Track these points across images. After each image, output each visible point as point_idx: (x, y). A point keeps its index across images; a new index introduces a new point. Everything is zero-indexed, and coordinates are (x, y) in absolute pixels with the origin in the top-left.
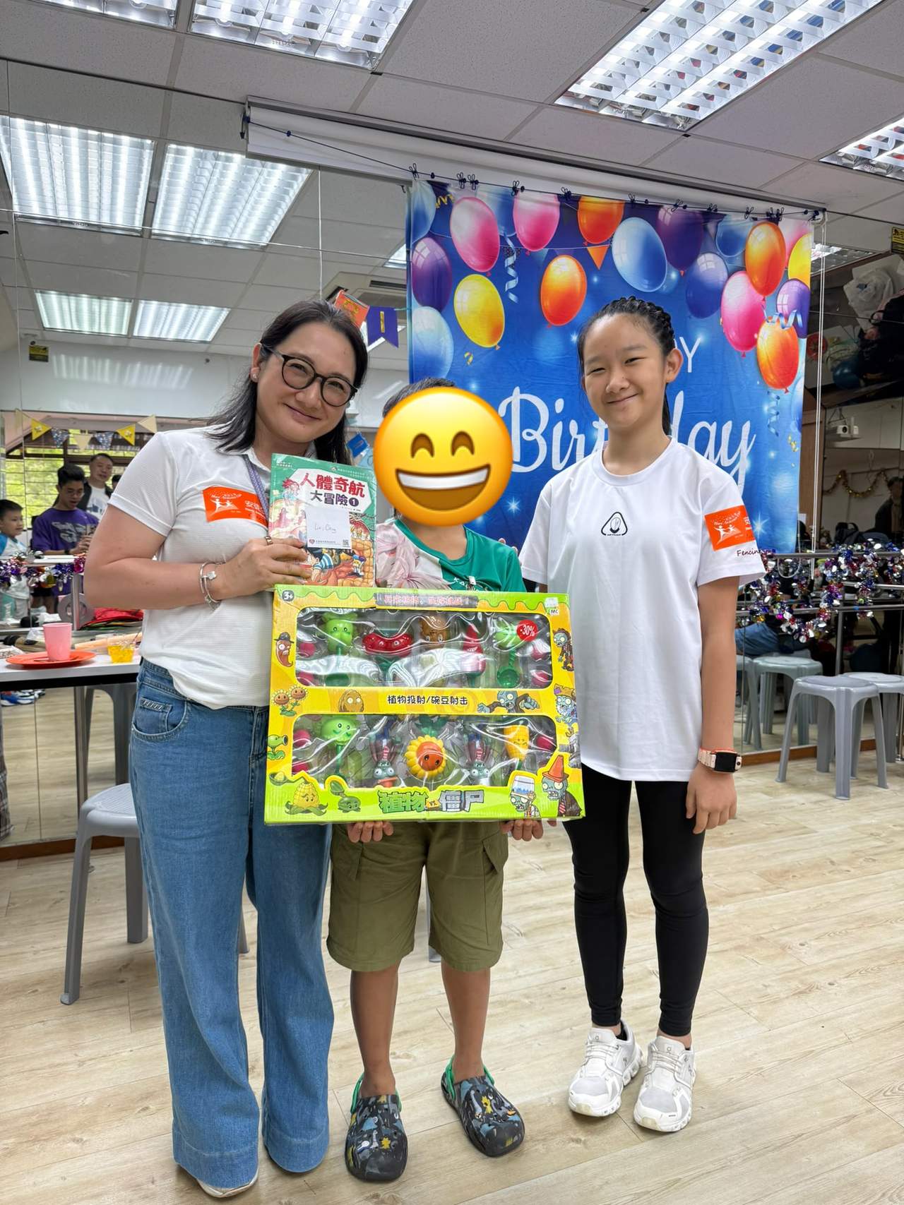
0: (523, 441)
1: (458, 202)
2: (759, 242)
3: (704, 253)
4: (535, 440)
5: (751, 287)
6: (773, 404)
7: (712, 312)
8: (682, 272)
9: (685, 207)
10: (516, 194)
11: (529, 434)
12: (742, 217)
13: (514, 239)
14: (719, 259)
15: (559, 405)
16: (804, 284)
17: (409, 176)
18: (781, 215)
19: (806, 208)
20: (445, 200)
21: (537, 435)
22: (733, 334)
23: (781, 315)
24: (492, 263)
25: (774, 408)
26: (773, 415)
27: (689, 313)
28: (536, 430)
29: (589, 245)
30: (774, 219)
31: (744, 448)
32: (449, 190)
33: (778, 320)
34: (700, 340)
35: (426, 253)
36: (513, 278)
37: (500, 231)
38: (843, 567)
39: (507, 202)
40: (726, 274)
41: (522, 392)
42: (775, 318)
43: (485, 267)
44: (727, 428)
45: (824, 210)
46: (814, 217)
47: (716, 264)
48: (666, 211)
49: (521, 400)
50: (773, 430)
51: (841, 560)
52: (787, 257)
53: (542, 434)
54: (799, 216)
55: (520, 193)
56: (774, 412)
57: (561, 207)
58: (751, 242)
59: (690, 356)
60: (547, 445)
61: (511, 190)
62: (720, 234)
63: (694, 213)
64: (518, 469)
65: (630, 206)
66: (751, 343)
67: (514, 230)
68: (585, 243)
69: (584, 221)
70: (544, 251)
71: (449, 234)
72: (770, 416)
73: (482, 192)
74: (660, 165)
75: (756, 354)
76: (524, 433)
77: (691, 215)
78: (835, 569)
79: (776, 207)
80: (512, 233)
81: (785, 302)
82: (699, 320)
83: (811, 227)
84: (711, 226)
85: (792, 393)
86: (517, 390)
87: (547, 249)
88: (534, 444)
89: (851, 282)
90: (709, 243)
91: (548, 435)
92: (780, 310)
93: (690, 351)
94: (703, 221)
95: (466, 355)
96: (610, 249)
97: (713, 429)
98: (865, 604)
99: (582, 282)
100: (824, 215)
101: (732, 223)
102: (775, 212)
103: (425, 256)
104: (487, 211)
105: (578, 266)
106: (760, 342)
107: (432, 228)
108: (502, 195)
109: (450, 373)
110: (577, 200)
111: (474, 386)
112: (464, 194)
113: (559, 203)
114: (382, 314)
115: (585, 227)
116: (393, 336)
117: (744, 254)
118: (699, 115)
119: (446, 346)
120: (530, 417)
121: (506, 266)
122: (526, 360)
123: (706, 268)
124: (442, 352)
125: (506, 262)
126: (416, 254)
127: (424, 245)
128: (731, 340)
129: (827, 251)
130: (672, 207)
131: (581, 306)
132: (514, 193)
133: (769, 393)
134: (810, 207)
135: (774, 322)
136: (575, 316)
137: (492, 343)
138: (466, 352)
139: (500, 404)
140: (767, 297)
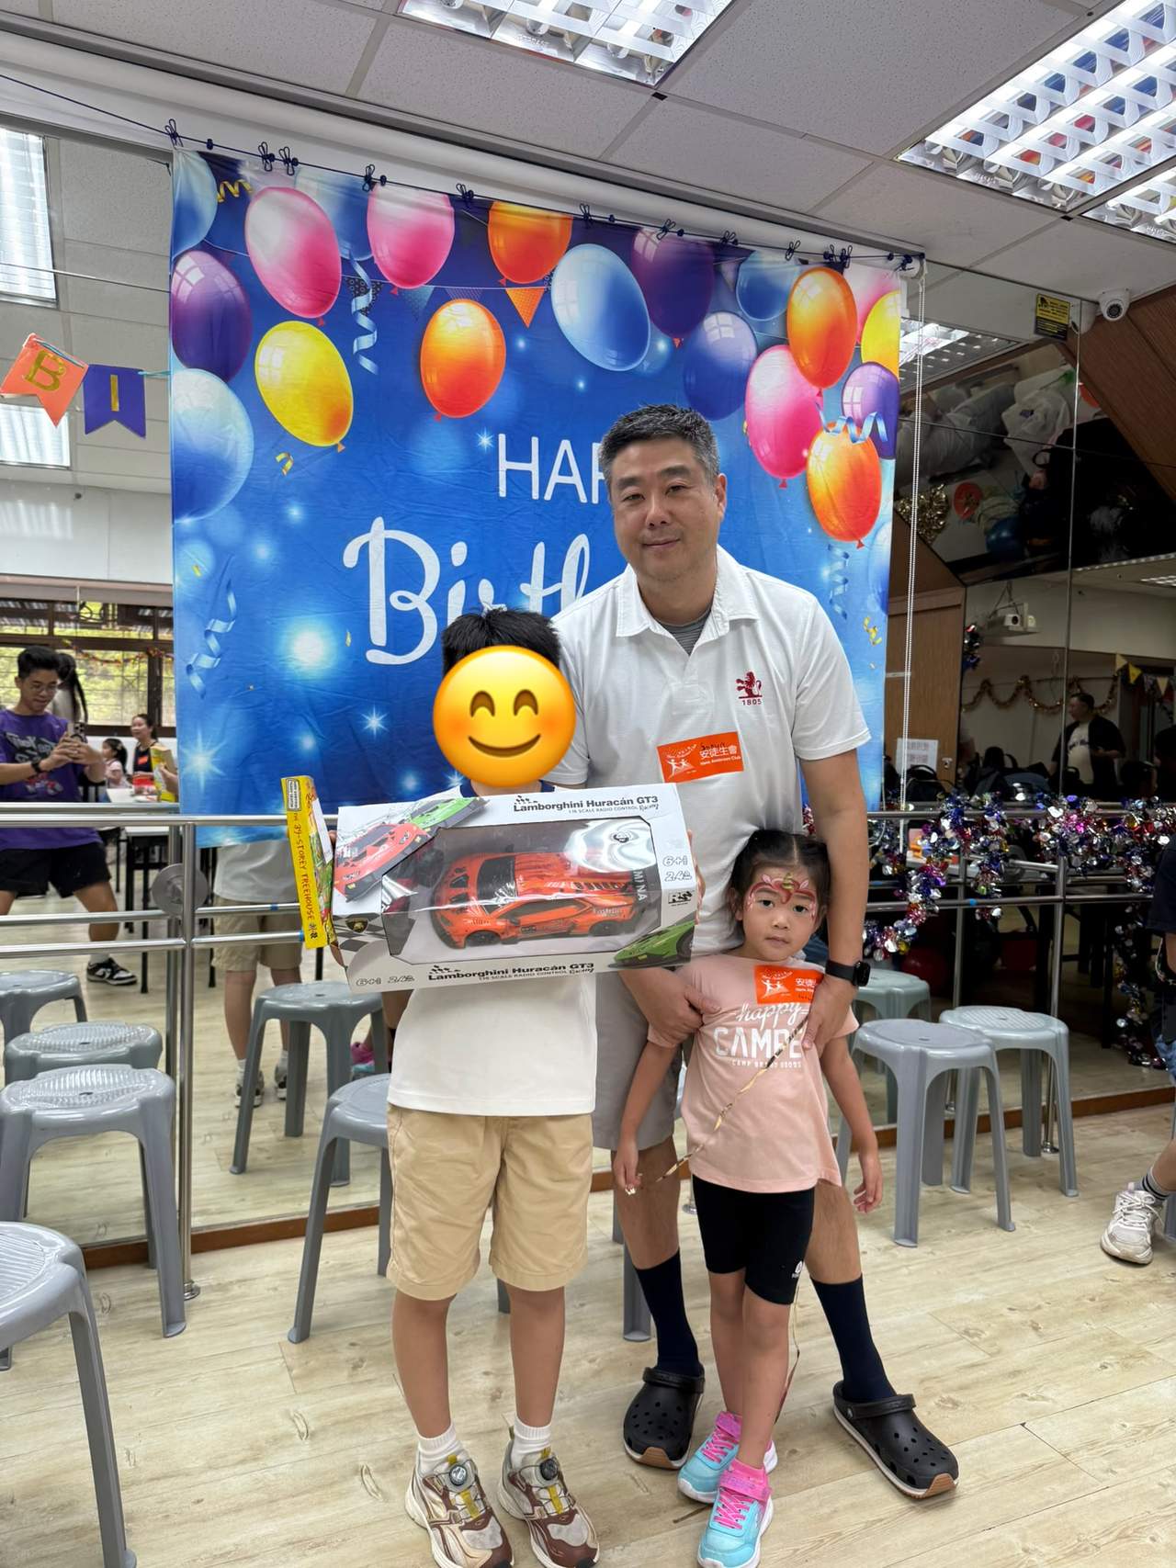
0: (390, 611)
1: (262, 193)
2: (810, 300)
3: (714, 312)
4: (416, 610)
5: (798, 372)
6: (839, 565)
7: (729, 411)
8: (677, 341)
9: (681, 233)
10: (371, 188)
11: (403, 600)
12: (781, 257)
14: (742, 324)
15: (459, 553)
16: (890, 373)
17: (164, 143)
18: (848, 257)
19: (890, 250)
20: (234, 190)
21: (419, 602)
22: (765, 449)
23: (850, 420)
24: (326, 303)
25: (839, 572)
26: (838, 584)
28: (417, 592)
29: (510, 284)
30: (836, 264)
32: (242, 172)
33: (845, 429)
35: (195, 277)
36: (366, 332)
37: (342, 250)
38: (950, 834)
39: (356, 200)
40: (753, 350)
41: (387, 527)
42: (840, 425)
43: (314, 310)
45: (921, 256)
46: (903, 266)
47: (735, 330)
48: (649, 238)
49: (387, 541)
50: (839, 610)
51: (946, 823)
52: (859, 326)
53: (427, 601)
54: (881, 262)
55: (379, 188)
56: (839, 579)
57: (457, 217)
58: (796, 298)
60: (438, 619)
61: (361, 181)
62: (742, 282)
63: (696, 244)
64: (374, 657)
65: (582, 224)
66: (799, 465)
67: (369, 251)
68: (502, 281)
69: (499, 243)
70: (426, 290)
71: (245, 250)
72: (834, 585)
73: (306, 180)
74: (629, 158)
75: (806, 482)
76: (394, 597)
77: (692, 247)
78: (934, 837)
79: (839, 246)
80: (367, 255)
81: (857, 398)
83: (903, 285)
84: (727, 269)
85: (869, 549)
86: (379, 523)
87: (431, 288)
88: (416, 615)
89: (1012, 408)
90: (725, 298)
91: (438, 602)
92: (848, 413)
94: (712, 258)
95: (279, 458)
96: (547, 294)
98: (988, 896)
99: (497, 347)
100: (922, 265)
101: (764, 266)
102: (837, 251)
103: (194, 282)
104: (317, 214)
105: (490, 319)
106: (812, 464)
107: (209, 236)
108: (342, 187)
109: (246, 487)
110: (485, 206)
111: (295, 513)
112: (271, 181)
113: (452, 209)
114: (114, 379)
115: (503, 253)
116: (135, 421)
117: (785, 317)
118: (673, 54)
119: (238, 440)
120: (404, 571)
121: (354, 310)
122: (392, 473)
123: (718, 338)
124: (230, 448)
125: (353, 303)
126: (176, 278)
127: (193, 263)
128: (762, 458)
129: (947, 336)
130: (658, 231)
131: (496, 387)
132: (367, 187)
133: (830, 547)
134: (898, 250)
135: (838, 432)
136: (486, 402)
137: (328, 440)
138: (279, 453)
139: (346, 545)
140: (824, 391)
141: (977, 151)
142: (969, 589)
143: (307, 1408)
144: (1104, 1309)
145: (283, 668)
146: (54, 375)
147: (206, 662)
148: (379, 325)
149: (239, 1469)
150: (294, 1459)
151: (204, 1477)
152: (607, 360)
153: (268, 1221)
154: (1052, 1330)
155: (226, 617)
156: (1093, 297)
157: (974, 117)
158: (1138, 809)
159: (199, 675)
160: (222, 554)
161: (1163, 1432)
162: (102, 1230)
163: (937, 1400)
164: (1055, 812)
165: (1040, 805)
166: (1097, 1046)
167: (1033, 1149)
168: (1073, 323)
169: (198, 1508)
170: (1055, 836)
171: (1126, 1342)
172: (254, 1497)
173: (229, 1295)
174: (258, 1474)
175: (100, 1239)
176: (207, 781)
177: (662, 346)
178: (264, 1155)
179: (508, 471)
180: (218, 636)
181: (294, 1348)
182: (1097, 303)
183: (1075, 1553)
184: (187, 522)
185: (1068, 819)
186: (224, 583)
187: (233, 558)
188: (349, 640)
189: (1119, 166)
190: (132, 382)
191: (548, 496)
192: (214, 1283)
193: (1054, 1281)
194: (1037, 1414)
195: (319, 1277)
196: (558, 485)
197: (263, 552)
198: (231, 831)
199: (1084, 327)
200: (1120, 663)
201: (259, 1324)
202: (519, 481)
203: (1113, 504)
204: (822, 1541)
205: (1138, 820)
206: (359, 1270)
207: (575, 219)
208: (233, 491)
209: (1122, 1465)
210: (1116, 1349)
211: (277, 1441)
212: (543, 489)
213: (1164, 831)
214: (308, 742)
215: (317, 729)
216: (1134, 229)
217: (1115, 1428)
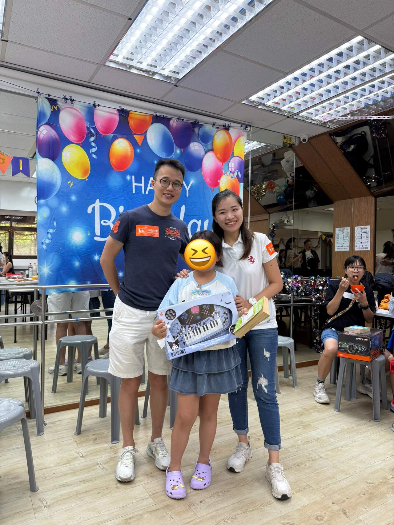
0: (101, 225)
1: (63, 109)
2: (220, 138)
3: (193, 142)
4: (109, 225)
5: (216, 159)
7: (197, 170)
8: (182, 150)
9: (183, 120)
11: (105, 222)
12: (211, 126)
13: (95, 129)
14: (200, 145)
15: (121, 209)
16: (241, 158)
17: (36, 95)
18: (230, 126)
19: (242, 125)
20: (56, 108)
21: (110, 223)
22: (208, 180)
23: (231, 172)
24: (82, 139)
28: (109, 220)
29: (135, 134)
30: (226, 128)
32: (58, 103)
33: (230, 175)
34: (192, 182)
35: (45, 132)
36: (94, 147)
37: (87, 124)
39: (91, 111)
40: (204, 152)
41: (100, 202)
42: (228, 173)
43: (79, 141)
44: (206, 222)
45: (250, 126)
46: (245, 128)
47: (199, 147)
48: (174, 121)
49: (100, 206)
52: (233, 146)
54: (239, 127)
55: (97, 107)
57: (119, 115)
58: (216, 137)
59: (187, 189)
61: (92, 105)
62: (200, 133)
64: (96, 239)
65: (155, 117)
67: (95, 125)
68: (133, 133)
69: (131, 122)
70: (111, 135)
71: (59, 124)
73: (76, 105)
74: (169, 99)
75: (220, 188)
76: (102, 222)
77: (186, 124)
79: (227, 123)
80: (93, 126)
81: (233, 166)
82: (192, 173)
83: (245, 134)
84: (196, 130)
86: (98, 201)
87: (112, 135)
88: (109, 227)
90: (196, 138)
92: (230, 170)
93: (188, 187)
94: (192, 127)
95: (69, 182)
96: (146, 137)
97: (199, 223)
99: (131, 151)
100: (250, 128)
101: (207, 129)
102: (227, 125)
103: (44, 134)
104: (80, 114)
105: (129, 143)
106: (221, 184)
107: (48, 120)
108: (87, 107)
109: (59, 191)
110: (128, 112)
111: (73, 198)
112: (66, 105)
113: (118, 113)
114: (21, 160)
115: (133, 126)
117: (212, 144)
119: (57, 177)
120: (105, 214)
121: (90, 141)
122: (102, 187)
123: (194, 149)
124: (54, 180)
125: (90, 139)
126: (39, 132)
127: (44, 128)
128: (207, 183)
129: (260, 145)
130: (177, 119)
131: (131, 163)
132: (94, 107)
134: (244, 124)
135: (228, 175)
136: (128, 167)
137: (83, 177)
138: (69, 181)
139: (88, 207)
140: (224, 164)
141: (263, 102)
142: (271, 215)
143: (82, 451)
144: (301, 415)
145: (70, 242)
146: (3, 159)
147: (47, 241)
148: (97, 145)
149: (64, 466)
150: (80, 462)
151: (54, 468)
152: (163, 155)
153: (65, 404)
154: (286, 421)
155: (53, 228)
156: (299, 137)
157: (261, 94)
158: (313, 279)
159: (45, 245)
160: (52, 210)
161: (312, 442)
163: (254, 439)
164: (289, 280)
165: (286, 278)
166: (309, 348)
167: (286, 376)
168: (294, 143)
169: (54, 475)
170: (289, 287)
171: (305, 423)
172: (69, 472)
173: (55, 424)
174: (70, 467)
176: (47, 275)
177: (178, 151)
178: (61, 388)
179: (135, 186)
180: (51, 234)
181: (77, 437)
182: (300, 138)
184: (42, 201)
185: (293, 282)
186: (53, 218)
187: (55, 211)
188: (89, 234)
189: (301, 106)
190: (26, 162)
191: (147, 193)
192: (51, 422)
193: (288, 409)
195: (83, 418)
196: (149, 190)
197: (64, 209)
198: (54, 290)
199: (296, 144)
200: (320, 234)
201: (65, 431)
202: (138, 189)
203: (312, 190)
205: (313, 282)
206: (93, 416)
208: (56, 192)
210: (303, 424)
211: (75, 459)
212: (145, 191)
213: (320, 285)
214: (77, 264)
215: (80, 260)
216: (307, 121)
217: (299, 442)
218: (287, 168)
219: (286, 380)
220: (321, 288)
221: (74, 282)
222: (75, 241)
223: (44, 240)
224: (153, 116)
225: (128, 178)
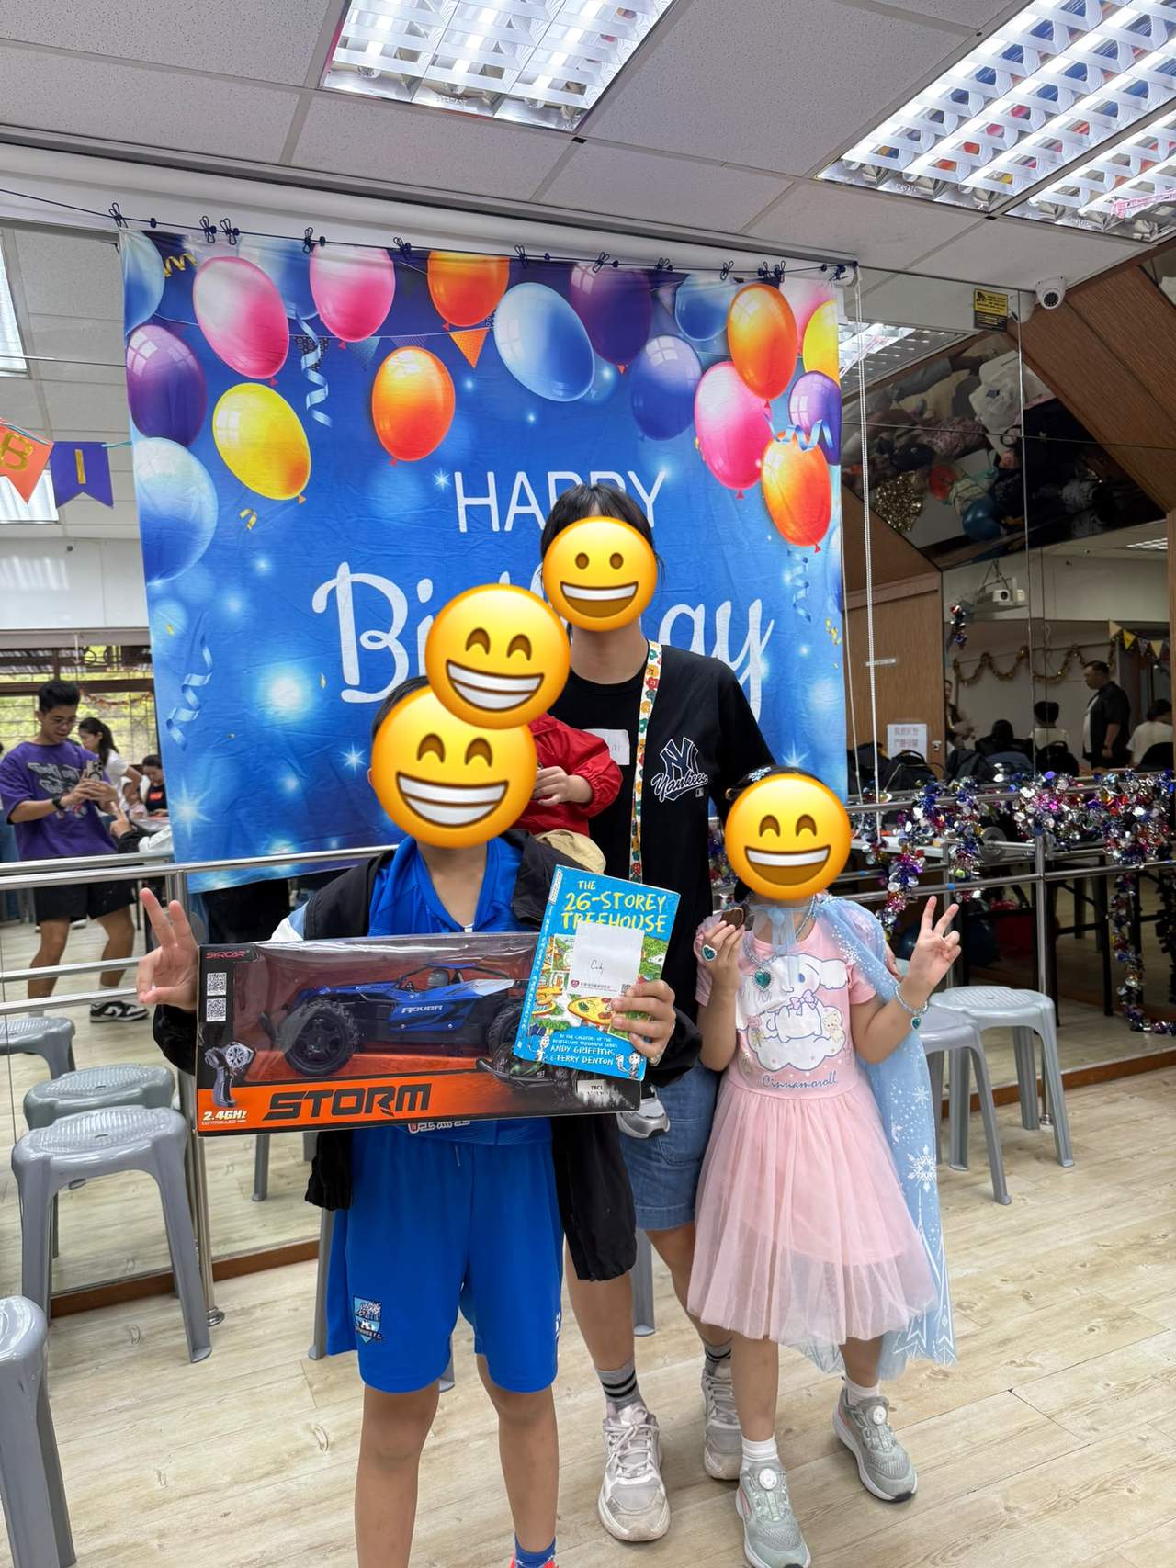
0: (362, 651)
1: (206, 265)
2: (749, 316)
3: (656, 336)
4: (387, 647)
5: (743, 387)
6: (799, 570)
7: (679, 430)
8: (622, 368)
9: (616, 264)
10: (312, 249)
11: (373, 639)
12: (716, 278)
14: (684, 345)
15: (425, 589)
16: (833, 381)
17: (111, 225)
18: (782, 272)
19: (823, 261)
20: (180, 264)
21: (390, 640)
22: (719, 463)
23: (798, 428)
24: (277, 363)
25: (800, 576)
26: (800, 588)
27: (641, 434)
28: (387, 630)
29: (453, 328)
30: (771, 280)
31: (755, 642)
32: (187, 246)
33: (795, 437)
34: (663, 474)
35: (149, 350)
36: (317, 387)
37: (289, 311)
38: (923, 823)
39: (298, 262)
40: (697, 369)
41: (353, 571)
42: (790, 433)
43: (265, 371)
44: (724, 613)
45: (854, 264)
46: (837, 275)
47: (678, 352)
48: (585, 272)
49: (353, 584)
50: (802, 612)
51: (918, 813)
52: (799, 338)
53: (397, 638)
54: (816, 273)
55: (318, 249)
56: (800, 583)
57: (397, 268)
58: (735, 315)
59: (647, 501)
60: (409, 655)
61: (301, 244)
62: (681, 304)
63: (632, 272)
64: (350, 696)
65: (519, 264)
66: (753, 475)
67: (315, 309)
68: (446, 326)
69: (439, 290)
70: (373, 341)
71: (195, 320)
72: (795, 589)
73: (247, 247)
74: (559, 197)
75: (762, 491)
76: (364, 638)
77: (628, 277)
78: (909, 826)
79: (772, 262)
80: (310, 313)
81: (803, 407)
82: (659, 443)
83: (839, 295)
84: (665, 294)
85: (826, 552)
86: (344, 568)
87: (377, 339)
88: (386, 655)
90: (665, 321)
91: (408, 638)
92: (796, 422)
93: (648, 494)
94: (649, 285)
95: (243, 514)
96: (491, 334)
97: (698, 615)
98: (967, 879)
99: (446, 389)
100: (856, 272)
101: (701, 288)
102: (771, 268)
103: (147, 356)
104: (262, 279)
105: (436, 362)
106: (766, 474)
107: (159, 310)
108: (286, 251)
109: (213, 545)
110: (423, 257)
111: (263, 565)
112: (214, 252)
113: (391, 262)
114: (79, 452)
115: (443, 299)
116: (102, 491)
117: (726, 336)
118: (586, 101)
119: (202, 500)
120: (372, 611)
121: (304, 367)
122: (355, 519)
123: (662, 360)
124: (194, 510)
125: (303, 361)
126: (131, 353)
127: (145, 338)
128: (717, 472)
129: (893, 334)
130: (594, 264)
131: (448, 428)
132: (307, 249)
133: (789, 553)
134: (831, 260)
135: (788, 441)
136: (439, 443)
137: (290, 493)
138: (243, 510)
139: (313, 593)
140: (772, 402)
141: (894, 165)
142: (945, 573)
143: (326, 1421)
144: (1095, 1274)
145: (262, 715)
146: (21, 454)
147: (185, 715)
148: (329, 380)
149: (263, 1482)
150: (314, 1469)
151: (229, 1492)
152: (556, 393)
153: (287, 1245)
154: (1043, 1298)
155: (202, 670)
156: (1031, 287)
157: (886, 133)
158: (1110, 783)
159: (180, 729)
160: (192, 609)
161: (1145, 1389)
162: (131, 1264)
163: (928, 1373)
164: (1027, 793)
165: (1013, 787)
167: (1030, 1122)
168: (1013, 313)
169: (225, 1521)
170: (1029, 816)
171: (1114, 1304)
172: (277, 1507)
173: (253, 1317)
174: (281, 1486)
175: (128, 1273)
176: (194, 829)
177: (607, 373)
178: (285, 1180)
180: (195, 690)
181: (315, 1364)
182: (1034, 293)
183: (1054, 1508)
184: (158, 583)
185: (1040, 798)
186: (198, 638)
187: (206, 614)
188: (323, 682)
189: (1034, 166)
190: (96, 455)
191: (508, 527)
192: (238, 1308)
193: (1047, 1249)
194: (1023, 1381)
196: (517, 516)
197: (234, 605)
198: (222, 875)
199: (1024, 317)
200: (1114, 629)
201: (282, 1344)
202: (478, 515)
203: (1084, 479)
204: (813, 1513)
205: (1111, 793)
207: (512, 261)
208: (201, 551)
209: (1103, 1422)
210: (1104, 1312)
211: (299, 1453)
212: (502, 522)
213: (1140, 803)
214: (291, 783)
215: (299, 770)
216: (1059, 223)
217: (1099, 1389)
218: (993, 415)
219: (1028, 1135)
220: (1139, 812)
221: (288, 843)
222: (278, 709)
223: (172, 714)
224: (512, 260)
225: (442, 480)
